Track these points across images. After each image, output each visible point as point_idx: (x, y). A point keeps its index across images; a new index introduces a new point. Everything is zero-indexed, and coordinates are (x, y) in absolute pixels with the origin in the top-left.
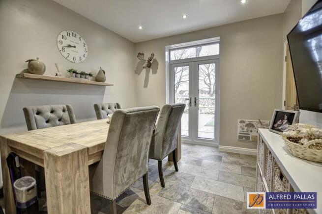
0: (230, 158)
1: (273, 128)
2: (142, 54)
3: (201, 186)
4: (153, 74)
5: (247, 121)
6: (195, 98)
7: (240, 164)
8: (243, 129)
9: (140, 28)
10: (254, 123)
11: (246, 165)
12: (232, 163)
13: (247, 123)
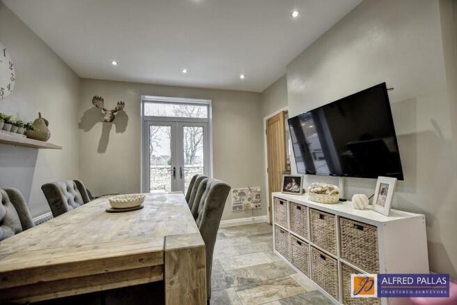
0: (232, 232)
1: (284, 190)
2: (101, 99)
3: (232, 266)
4: (117, 131)
5: (239, 190)
6: (181, 168)
7: (244, 235)
8: (236, 199)
9: (114, 63)
10: (245, 191)
11: (249, 234)
12: (237, 236)
13: (239, 191)
